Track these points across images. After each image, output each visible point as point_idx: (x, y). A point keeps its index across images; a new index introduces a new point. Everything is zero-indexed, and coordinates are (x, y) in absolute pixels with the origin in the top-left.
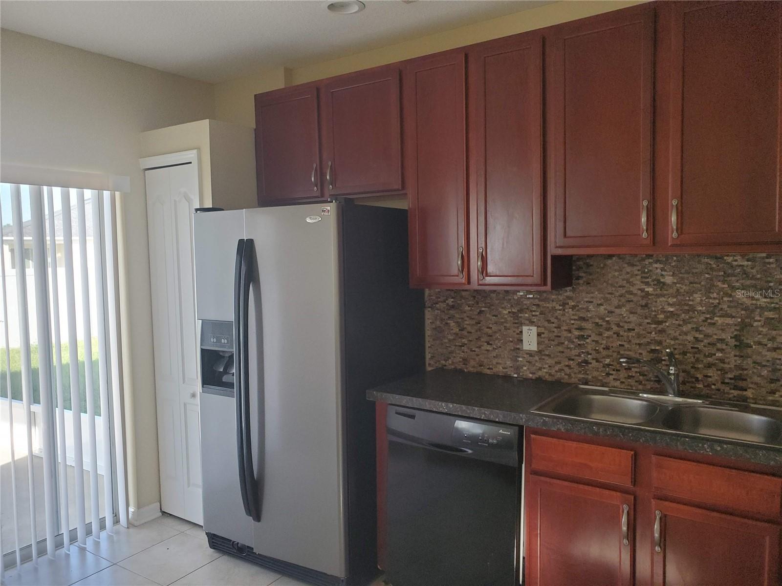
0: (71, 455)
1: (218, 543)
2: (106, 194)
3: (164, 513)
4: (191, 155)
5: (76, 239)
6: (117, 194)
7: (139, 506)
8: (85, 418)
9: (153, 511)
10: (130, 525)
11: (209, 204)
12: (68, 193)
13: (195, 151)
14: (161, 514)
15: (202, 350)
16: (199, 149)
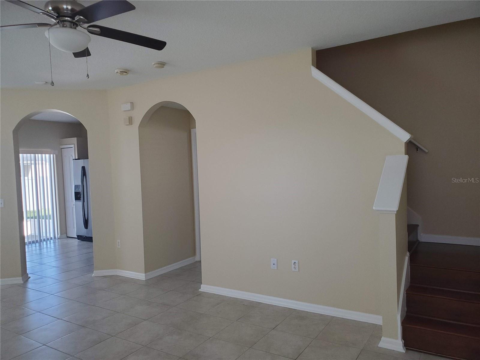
0: (44, 235)
1: (79, 237)
2: (52, 155)
3: (68, 237)
4: (73, 146)
5: (44, 162)
6: (54, 155)
7: (61, 234)
8: (47, 221)
9: (65, 236)
10: (58, 239)
11: (77, 158)
12: (42, 155)
13: (73, 145)
14: (66, 237)
15: (75, 192)
16: (74, 144)
